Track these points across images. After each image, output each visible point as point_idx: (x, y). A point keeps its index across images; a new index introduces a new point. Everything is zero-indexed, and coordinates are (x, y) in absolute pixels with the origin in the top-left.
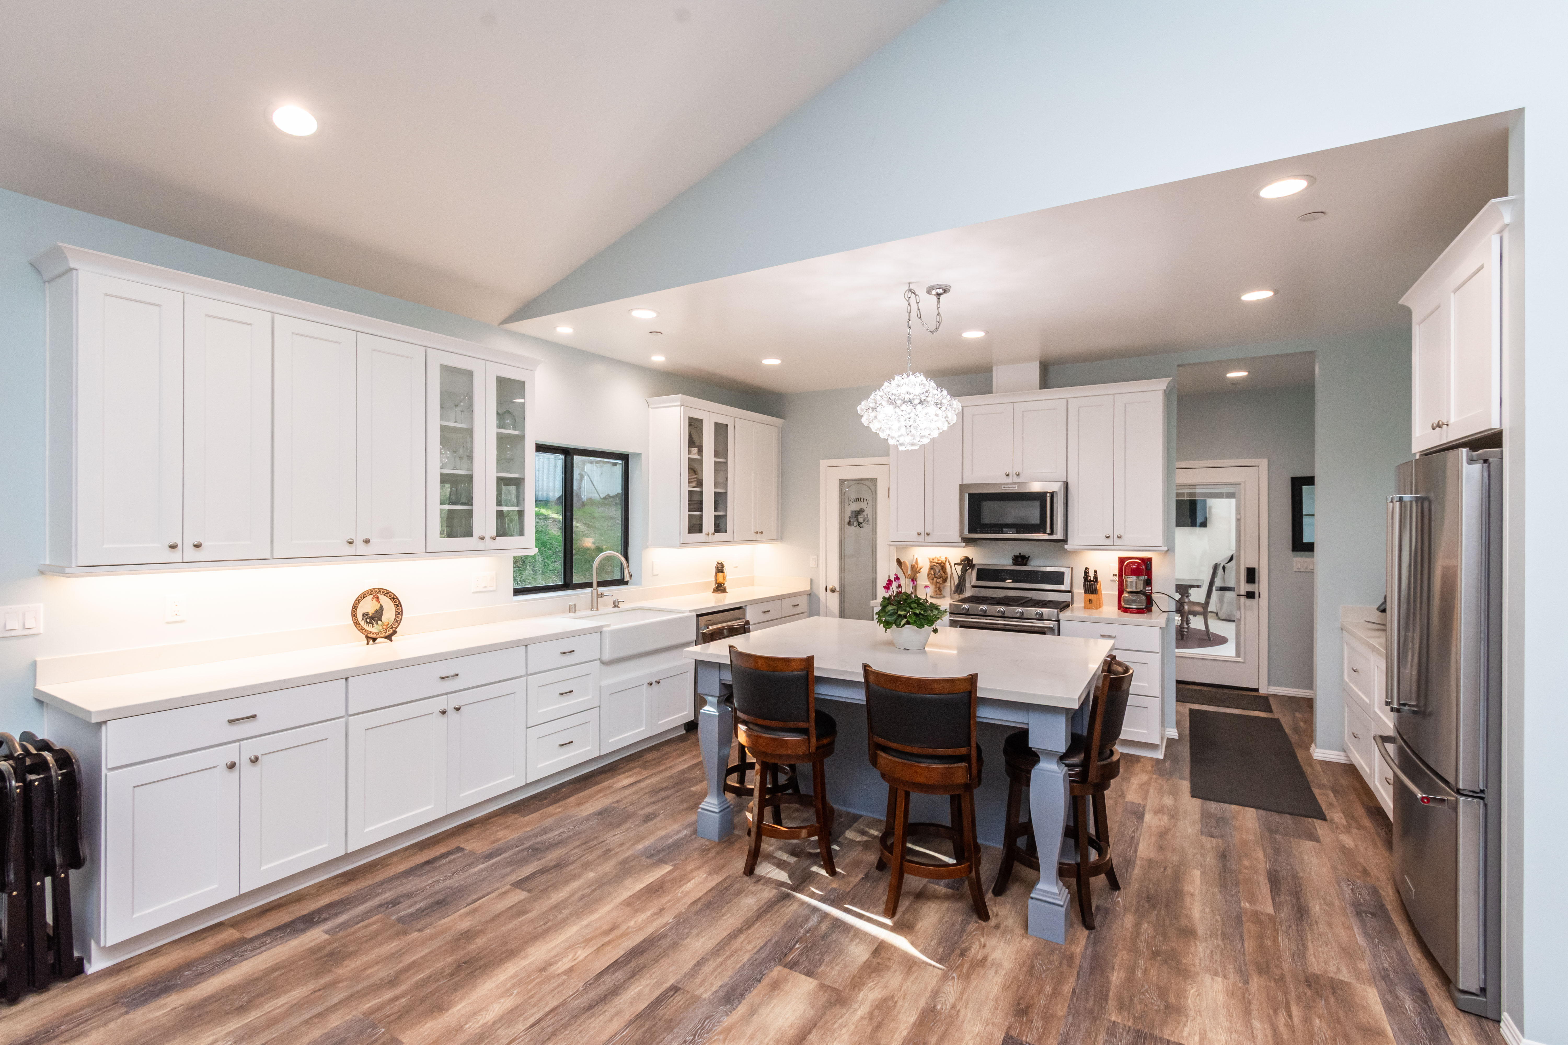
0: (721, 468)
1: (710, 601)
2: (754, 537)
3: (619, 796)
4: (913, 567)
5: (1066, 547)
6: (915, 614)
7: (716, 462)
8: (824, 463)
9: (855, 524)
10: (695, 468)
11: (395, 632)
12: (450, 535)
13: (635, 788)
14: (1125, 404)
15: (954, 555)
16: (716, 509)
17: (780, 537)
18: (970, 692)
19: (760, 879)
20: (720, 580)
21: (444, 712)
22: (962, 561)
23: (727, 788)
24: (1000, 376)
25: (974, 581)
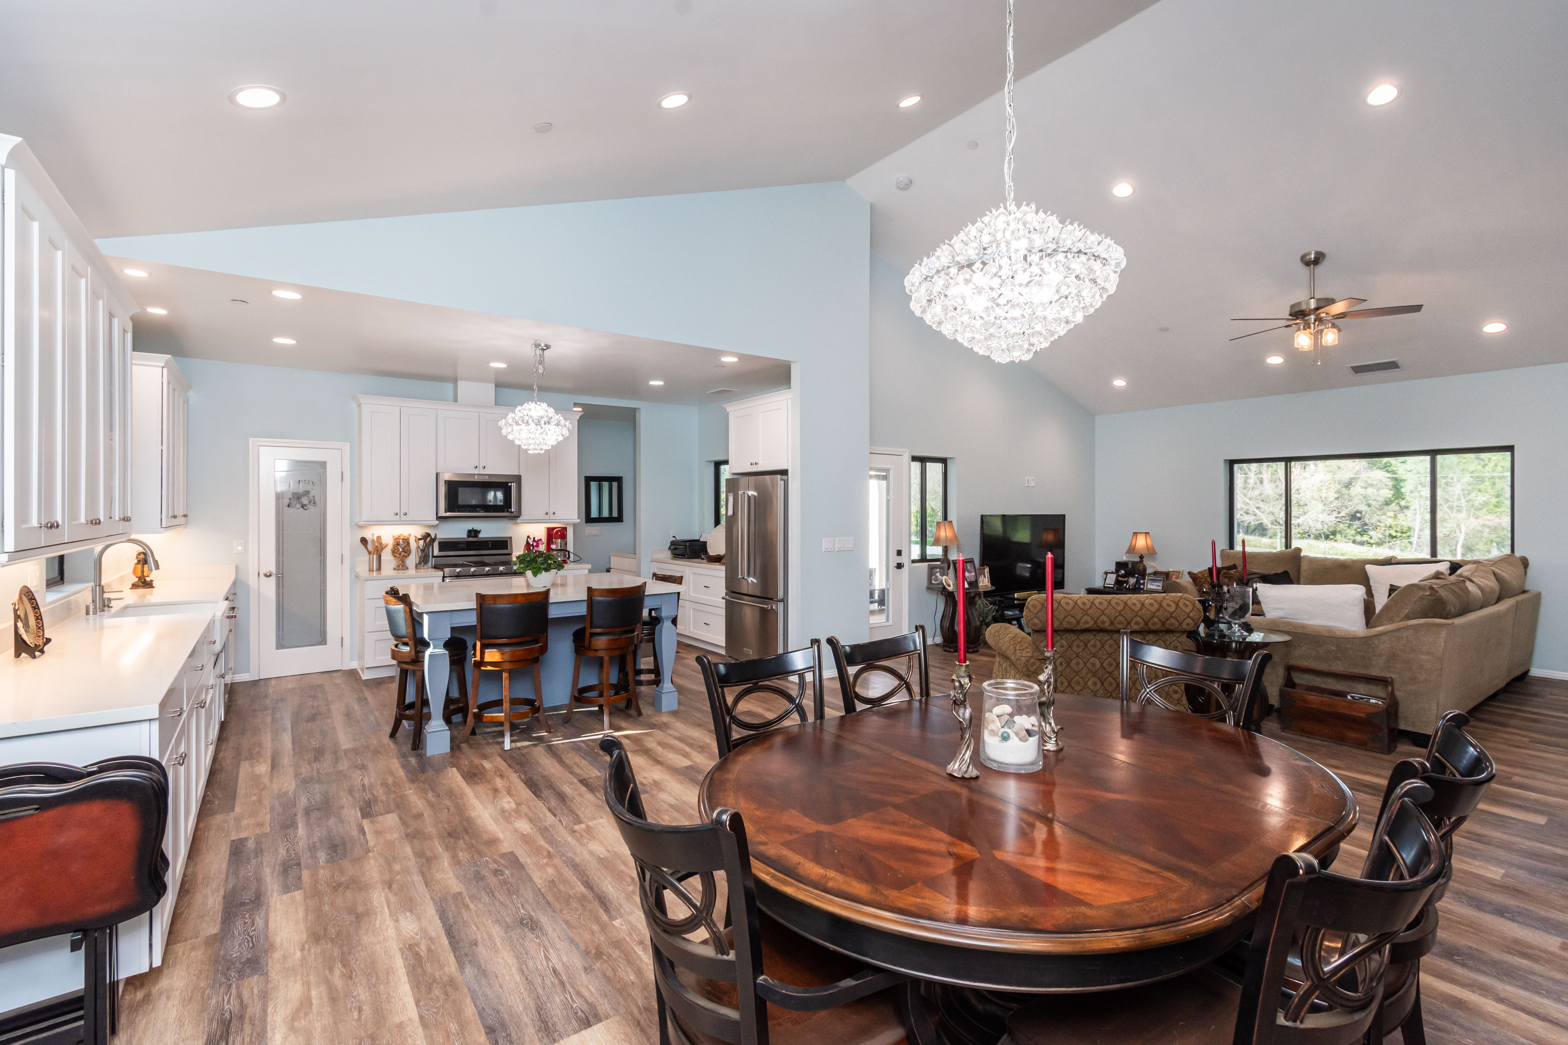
9: (298, 506)
25: (436, 552)
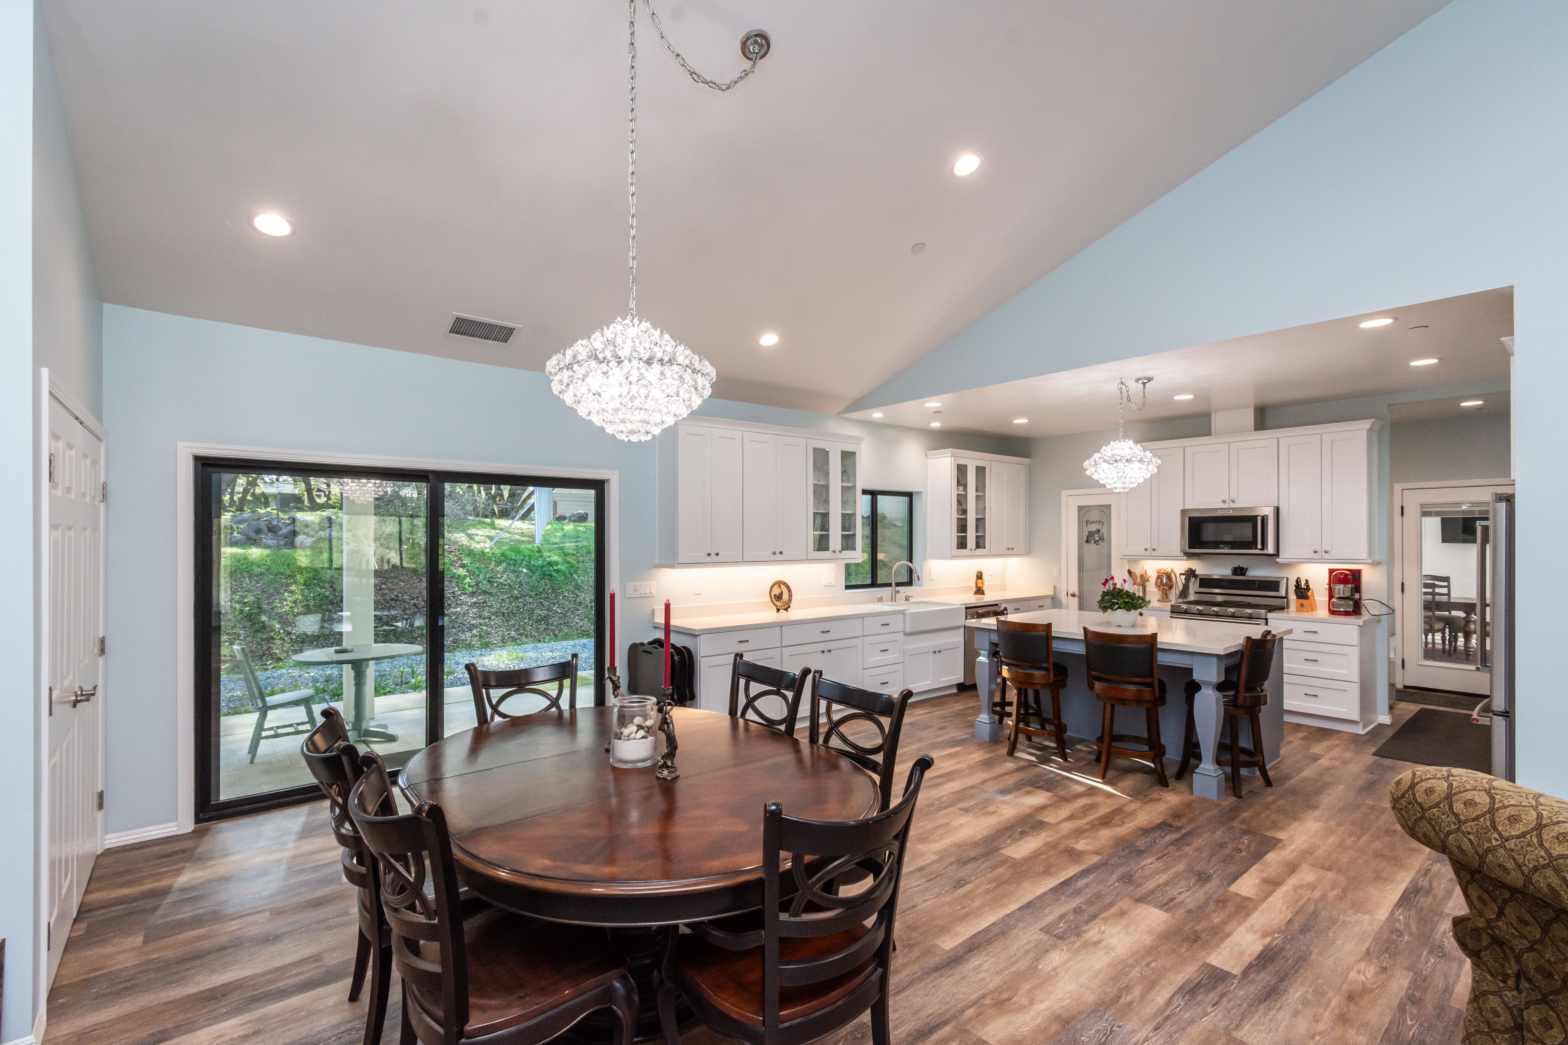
0: (980, 498)
1: (972, 599)
2: (1007, 552)
3: (919, 718)
4: (1142, 576)
5: (1278, 560)
6: (1125, 602)
7: (977, 496)
8: (1064, 493)
9: (1092, 542)
10: (961, 501)
11: (789, 607)
12: (819, 550)
13: (930, 715)
14: (1332, 442)
15: (1179, 567)
16: (977, 531)
17: (1028, 551)
18: (1152, 644)
19: (1017, 758)
20: (980, 585)
21: (823, 652)
22: (1186, 571)
23: (994, 712)
24: (1218, 421)
